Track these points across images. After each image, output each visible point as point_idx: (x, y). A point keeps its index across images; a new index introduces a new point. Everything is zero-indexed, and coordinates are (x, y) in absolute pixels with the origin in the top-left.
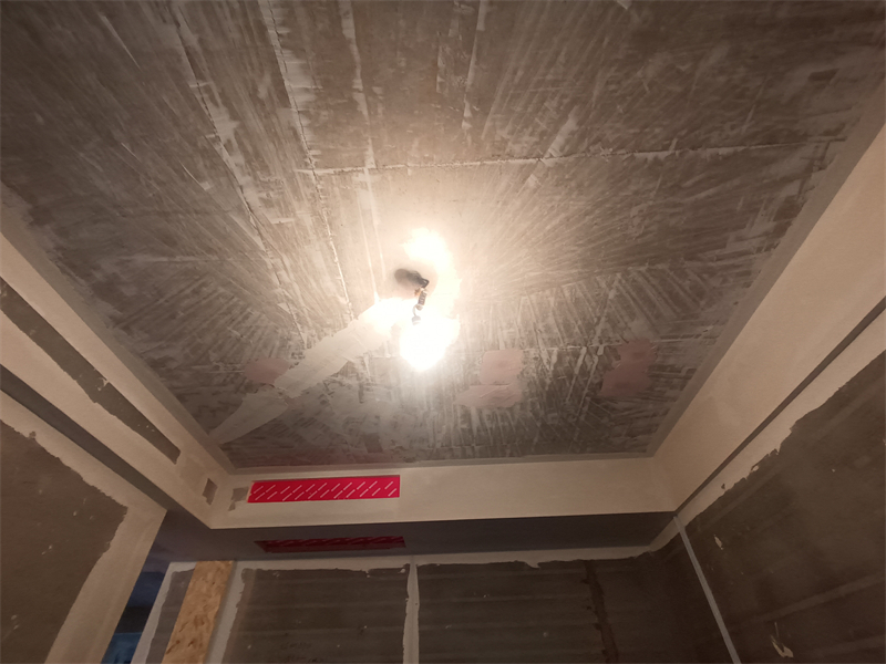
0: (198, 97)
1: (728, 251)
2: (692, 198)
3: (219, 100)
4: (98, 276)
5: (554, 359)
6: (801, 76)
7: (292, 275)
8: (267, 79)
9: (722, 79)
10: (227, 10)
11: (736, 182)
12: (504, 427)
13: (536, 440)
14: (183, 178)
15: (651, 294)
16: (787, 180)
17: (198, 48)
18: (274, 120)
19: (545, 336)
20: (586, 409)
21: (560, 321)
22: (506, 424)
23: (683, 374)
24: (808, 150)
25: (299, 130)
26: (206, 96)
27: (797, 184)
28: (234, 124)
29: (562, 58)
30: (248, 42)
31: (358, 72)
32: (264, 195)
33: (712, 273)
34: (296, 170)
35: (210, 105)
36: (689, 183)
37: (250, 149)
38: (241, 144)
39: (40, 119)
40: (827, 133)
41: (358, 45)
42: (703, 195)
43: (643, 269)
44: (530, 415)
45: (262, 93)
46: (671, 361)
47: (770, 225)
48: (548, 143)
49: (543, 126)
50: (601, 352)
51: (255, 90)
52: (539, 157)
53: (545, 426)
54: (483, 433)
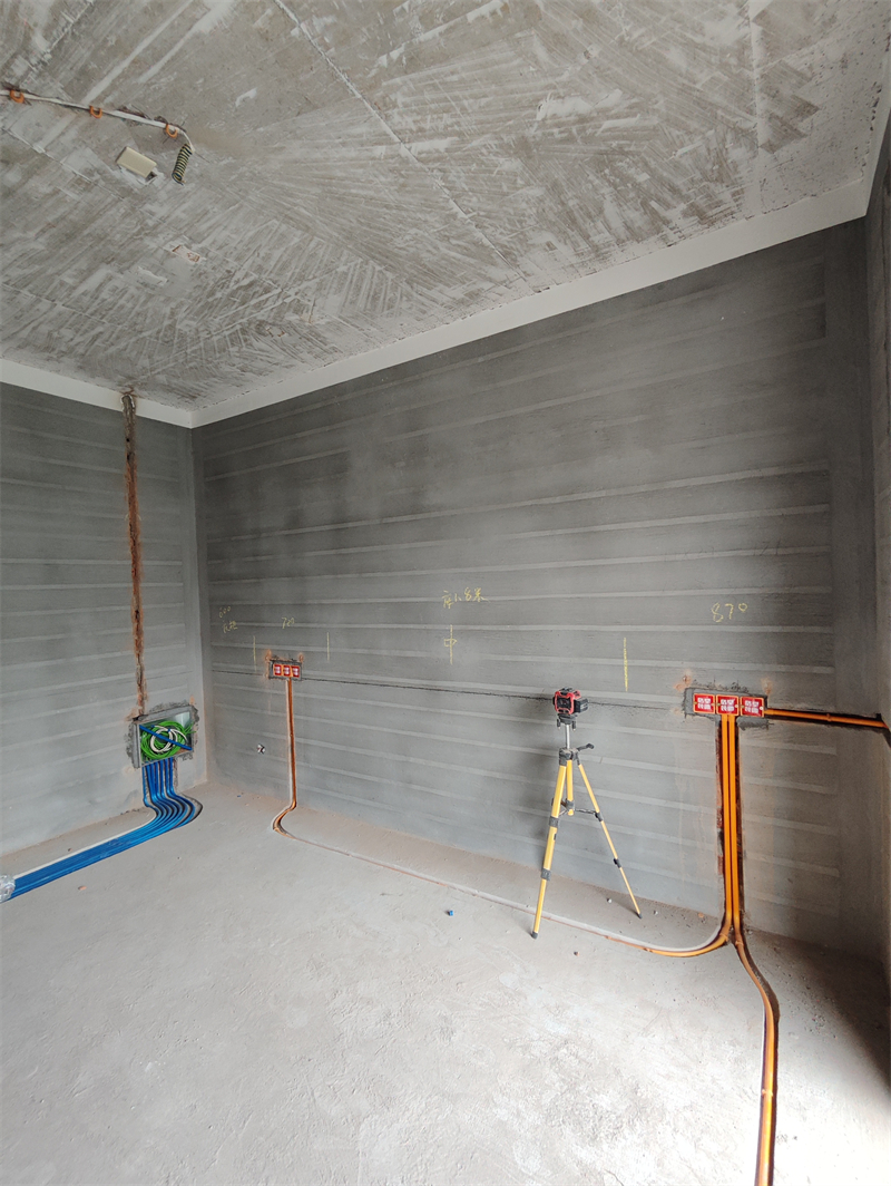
2: (447, 251)
5: (245, 282)
12: (122, 307)
15: (364, 286)
16: (490, 280)
19: (259, 261)
20: (227, 333)
21: (284, 259)
22: (130, 305)
27: (491, 285)
33: (409, 299)
36: (454, 242)
40: (524, 273)
44: (167, 310)
46: (328, 335)
47: (461, 296)
48: (418, 139)
49: (427, 126)
50: (288, 300)
52: (402, 141)
53: (171, 327)
54: (86, 299)
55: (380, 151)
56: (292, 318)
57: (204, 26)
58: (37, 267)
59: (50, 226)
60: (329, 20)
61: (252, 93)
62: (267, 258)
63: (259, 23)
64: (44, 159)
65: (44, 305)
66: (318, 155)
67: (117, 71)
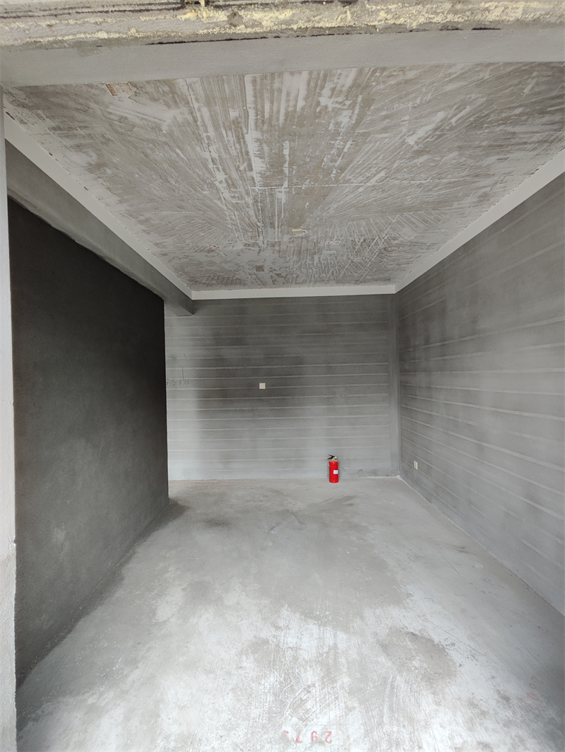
0: (212, 170)
1: (453, 207)
2: (437, 193)
3: (221, 170)
4: (142, 218)
5: (362, 240)
6: (493, 159)
7: (237, 217)
8: (245, 164)
9: (455, 161)
10: (233, 148)
11: (460, 188)
12: (331, 263)
13: (347, 267)
14: (196, 191)
15: (414, 221)
16: (485, 187)
17: (217, 158)
18: (244, 175)
19: (359, 234)
20: (375, 256)
21: (367, 229)
22: (332, 261)
23: (428, 244)
24: (496, 178)
25: (255, 178)
26: (215, 169)
27: (489, 188)
28: (226, 176)
29: (381, 157)
30: (240, 155)
31: (287, 162)
32: (232, 195)
33: (446, 214)
34: (249, 188)
35: (217, 172)
36: (436, 189)
37: (230, 183)
38: (226, 181)
39: (137, 176)
40: (504, 174)
41: (289, 156)
42: (443, 192)
43: (410, 213)
44: (345, 258)
45: (242, 168)
46: (422, 241)
47: (476, 200)
48: (370, 179)
49: (369, 175)
50: (386, 238)
51: (239, 167)
52: (365, 183)
53: (352, 262)
54: (319, 265)
55: (361, 190)
56: (396, 242)
57: (283, 201)
58: (299, 263)
59: (293, 253)
60: (309, 180)
61: (307, 204)
62: (360, 232)
63: (294, 193)
64: (280, 242)
65: (310, 271)
66: (342, 203)
67: (276, 219)
